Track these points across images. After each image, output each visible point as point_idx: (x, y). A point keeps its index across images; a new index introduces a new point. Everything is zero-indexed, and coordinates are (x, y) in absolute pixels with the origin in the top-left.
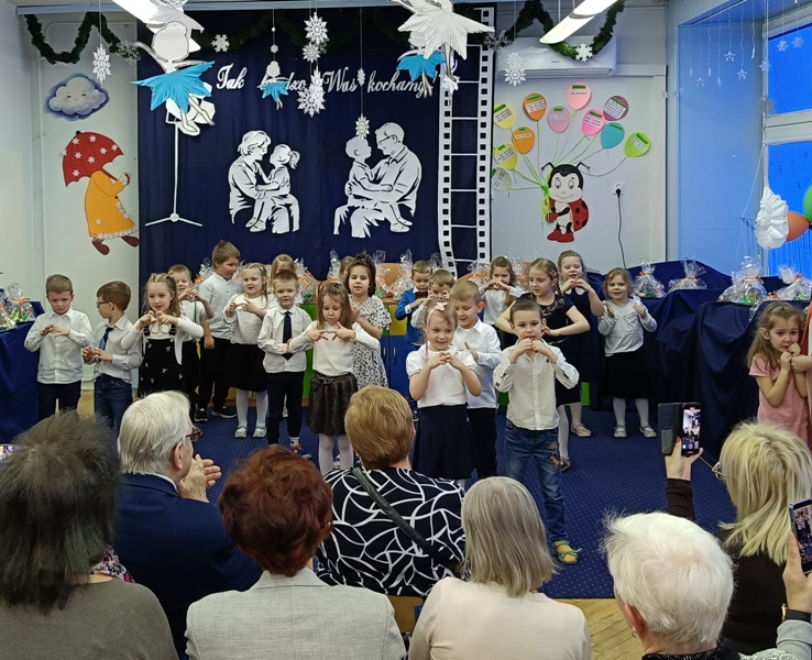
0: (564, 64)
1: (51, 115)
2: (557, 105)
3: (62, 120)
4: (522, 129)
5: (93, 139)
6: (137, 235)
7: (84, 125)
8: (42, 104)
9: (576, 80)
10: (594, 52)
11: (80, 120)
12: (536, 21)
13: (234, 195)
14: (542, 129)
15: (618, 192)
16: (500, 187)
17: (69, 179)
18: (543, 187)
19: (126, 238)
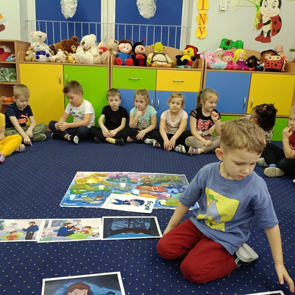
18: (257, 6)
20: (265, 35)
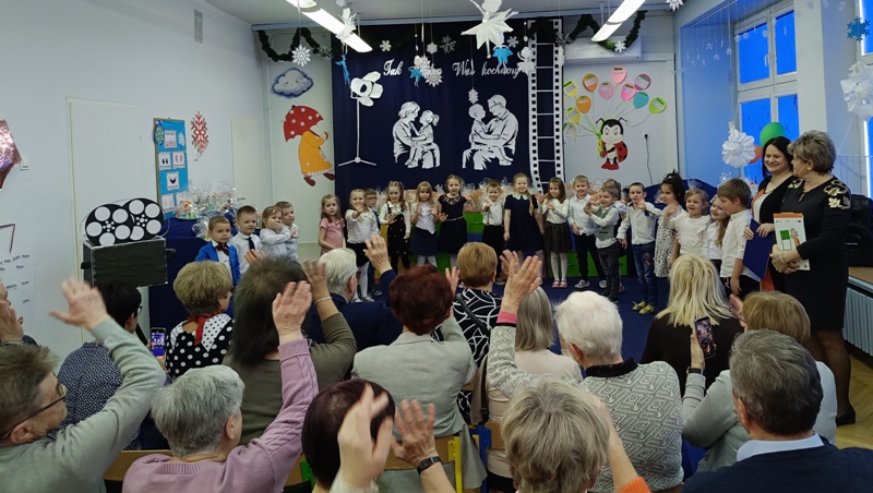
0: (607, 54)
1: (275, 96)
2: (605, 81)
3: (283, 98)
4: (583, 97)
5: (303, 110)
6: (333, 173)
7: (297, 102)
8: (269, 88)
9: (617, 65)
10: (627, 46)
11: (294, 99)
12: (589, 27)
13: (397, 144)
14: (595, 96)
15: (646, 136)
16: (569, 135)
17: (288, 136)
18: (597, 134)
19: (326, 175)
20: (612, 162)
